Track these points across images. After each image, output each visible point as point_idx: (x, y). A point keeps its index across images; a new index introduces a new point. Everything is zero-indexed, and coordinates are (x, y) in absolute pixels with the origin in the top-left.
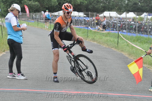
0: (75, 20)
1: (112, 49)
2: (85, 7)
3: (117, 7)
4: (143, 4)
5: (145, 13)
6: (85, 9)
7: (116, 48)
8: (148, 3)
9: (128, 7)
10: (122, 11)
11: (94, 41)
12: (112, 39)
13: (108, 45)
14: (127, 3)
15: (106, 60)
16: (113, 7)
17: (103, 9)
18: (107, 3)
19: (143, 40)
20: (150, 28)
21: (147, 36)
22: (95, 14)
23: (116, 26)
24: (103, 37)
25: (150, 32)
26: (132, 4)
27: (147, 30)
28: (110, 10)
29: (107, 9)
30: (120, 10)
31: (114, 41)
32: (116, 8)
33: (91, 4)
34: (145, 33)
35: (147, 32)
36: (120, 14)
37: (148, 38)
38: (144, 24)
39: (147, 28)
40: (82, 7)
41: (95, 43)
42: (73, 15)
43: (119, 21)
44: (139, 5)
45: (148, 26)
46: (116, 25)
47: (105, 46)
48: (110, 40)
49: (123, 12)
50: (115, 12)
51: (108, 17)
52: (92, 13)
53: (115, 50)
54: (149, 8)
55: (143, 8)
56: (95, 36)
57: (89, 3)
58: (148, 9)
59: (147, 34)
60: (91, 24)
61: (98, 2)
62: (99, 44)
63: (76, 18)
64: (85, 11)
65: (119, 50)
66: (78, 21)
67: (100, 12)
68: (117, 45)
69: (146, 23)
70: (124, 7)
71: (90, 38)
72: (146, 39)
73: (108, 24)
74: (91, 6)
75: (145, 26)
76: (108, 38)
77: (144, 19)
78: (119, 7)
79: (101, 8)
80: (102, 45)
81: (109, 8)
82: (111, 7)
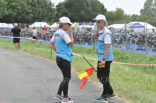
0: (5, 32)
1: (46, 59)
2: (14, 18)
3: (47, 17)
4: (73, 14)
5: (75, 23)
6: (14, 20)
7: (50, 58)
8: (78, 13)
9: (58, 17)
10: (52, 22)
11: (27, 52)
12: (45, 50)
13: (41, 55)
14: (57, 13)
15: (41, 71)
16: (43, 18)
17: (32, 19)
18: (37, 14)
19: (75, 50)
20: (82, 37)
21: (80, 45)
22: (25, 25)
23: (48, 37)
24: (36, 48)
25: (82, 41)
26: (62, 14)
27: (79, 40)
28: (40, 20)
29: (37, 20)
30: (50, 21)
31: (47, 52)
32: (46, 19)
33: (20, 15)
34: (77, 42)
35: (79, 41)
36: (51, 24)
37: (81, 47)
38: (75, 34)
39: (79, 38)
40: (11, 18)
41: (28, 54)
42: (2, 26)
43: (51, 32)
44: (70, 15)
45: (80, 35)
46: (48, 35)
47: (38, 57)
48: (43, 51)
49: (54, 22)
50: (45, 23)
51: (39, 28)
52: (22, 24)
53: (49, 60)
54: (79, 17)
55: (74, 17)
56: (27, 47)
57: (17, 14)
58: (78, 19)
59: (79, 44)
60: (22, 35)
61: (28, 13)
62: (32, 55)
63: (5, 30)
64: (14, 22)
65: (53, 61)
66: (7, 32)
67: (30, 23)
68: (51, 56)
69: (77, 33)
70: (55, 17)
71: (22, 50)
72: (79, 48)
73: (39, 35)
74: (20, 17)
75: (77, 36)
76: (41, 49)
77: (74, 28)
78: (49, 18)
79: (31, 19)
80: (35, 56)
81: (39, 18)
82: (41, 18)
